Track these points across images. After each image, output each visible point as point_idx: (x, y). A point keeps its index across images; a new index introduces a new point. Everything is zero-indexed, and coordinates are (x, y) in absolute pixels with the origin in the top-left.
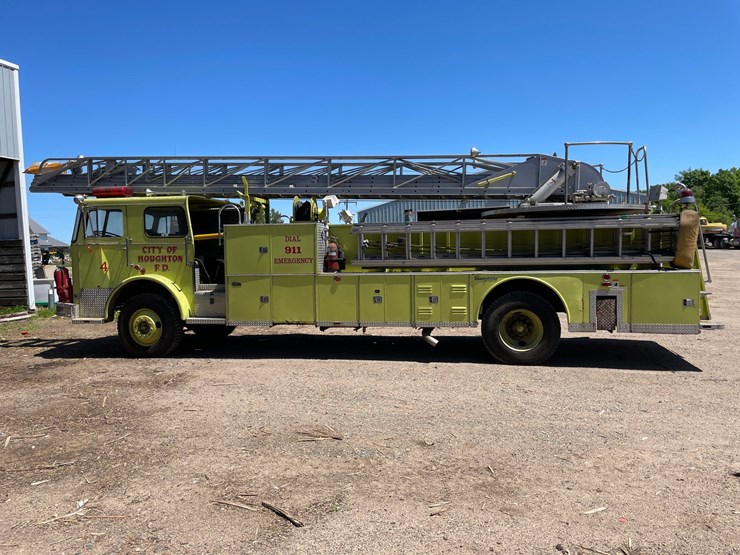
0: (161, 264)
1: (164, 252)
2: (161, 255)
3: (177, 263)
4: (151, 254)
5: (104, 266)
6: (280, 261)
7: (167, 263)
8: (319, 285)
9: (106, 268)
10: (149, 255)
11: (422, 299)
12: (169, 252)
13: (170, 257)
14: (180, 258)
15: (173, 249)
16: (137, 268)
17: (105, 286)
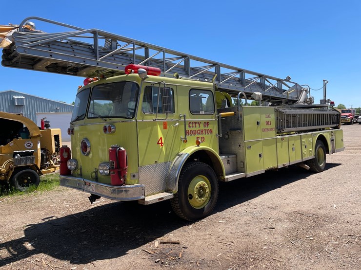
0: (200, 136)
1: (202, 127)
2: (200, 129)
3: (210, 135)
4: (194, 129)
5: (160, 142)
6: (264, 130)
7: (204, 136)
8: (278, 144)
9: (162, 143)
10: (193, 129)
11: (303, 147)
12: (205, 126)
13: (205, 130)
14: (211, 131)
15: (207, 124)
16: (186, 141)
17: (162, 160)
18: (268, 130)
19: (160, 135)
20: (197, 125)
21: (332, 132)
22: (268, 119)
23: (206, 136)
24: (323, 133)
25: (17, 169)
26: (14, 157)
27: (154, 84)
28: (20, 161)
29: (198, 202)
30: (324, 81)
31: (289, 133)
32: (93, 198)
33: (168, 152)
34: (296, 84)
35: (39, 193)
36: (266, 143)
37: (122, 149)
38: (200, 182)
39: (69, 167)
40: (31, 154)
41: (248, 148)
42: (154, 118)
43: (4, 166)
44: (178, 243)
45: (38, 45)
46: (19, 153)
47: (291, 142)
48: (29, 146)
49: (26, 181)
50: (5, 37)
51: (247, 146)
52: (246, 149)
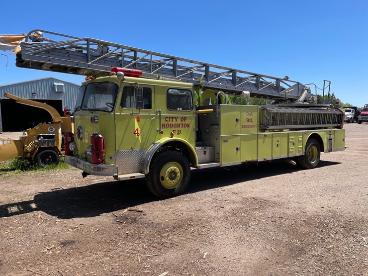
0: (176, 129)
1: (179, 121)
2: (177, 123)
3: (187, 129)
4: (171, 123)
5: (136, 132)
6: (244, 126)
7: (180, 129)
8: (259, 140)
9: (138, 133)
10: (169, 123)
11: (291, 144)
12: (182, 121)
13: (182, 124)
14: (188, 125)
15: (184, 119)
16: (162, 133)
17: (137, 148)
18: (248, 126)
19: (137, 126)
20: (174, 120)
21: (330, 132)
22: (249, 117)
23: (182, 129)
24: (318, 131)
25: (41, 149)
26: (38, 139)
27: (132, 84)
28: (43, 142)
29: (169, 183)
30: (324, 81)
31: (273, 130)
32: (85, 174)
33: (143, 141)
34: (298, 83)
35: (58, 170)
36: (245, 138)
37: (100, 136)
38: (173, 167)
39: (70, 148)
40: (53, 137)
41: (224, 141)
42: (131, 113)
43: (30, 146)
44: (142, 212)
45: (40, 52)
46: (42, 136)
47: (275, 139)
48: (51, 130)
49: (48, 160)
50: (17, 44)
51: (223, 140)
52: (222, 142)
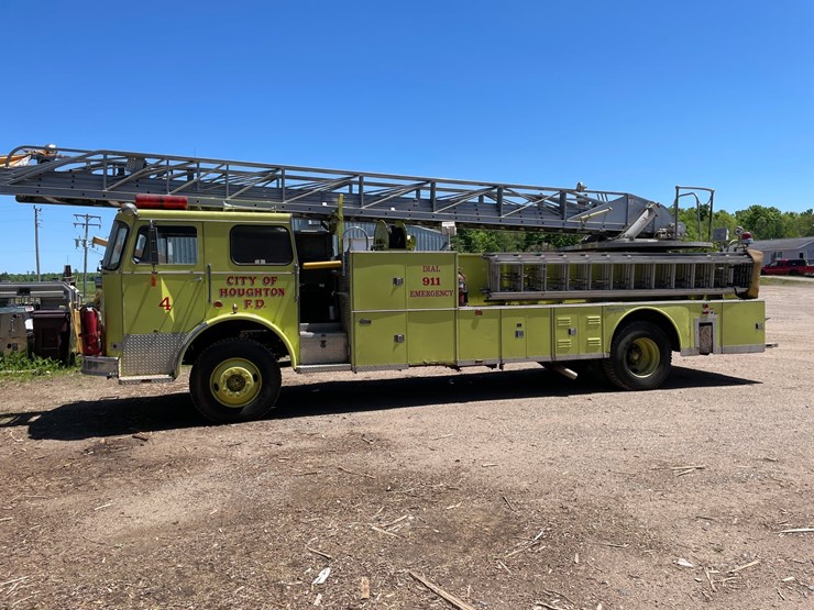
0: (253, 299)
1: (259, 284)
2: (254, 287)
3: (278, 298)
4: (240, 286)
5: (165, 303)
6: (417, 294)
7: (263, 298)
8: (460, 321)
9: (168, 306)
10: (236, 288)
11: (561, 333)
12: (265, 284)
13: (267, 290)
14: (282, 292)
15: (271, 279)
16: (220, 305)
17: (168, 329)
18: (429, 294)
19: (165, 293)
20: (248, 282)
21: (706, 306)
22: (430, 275)
23: (268, 300)
24: (657, 306)
29: (228, 396)
33: (180, 319)
34: (625, 195)
37: (90, 309)
38: (236, 368)
41: (363, 322)
51: (358, 319)
52: (357, 324)
